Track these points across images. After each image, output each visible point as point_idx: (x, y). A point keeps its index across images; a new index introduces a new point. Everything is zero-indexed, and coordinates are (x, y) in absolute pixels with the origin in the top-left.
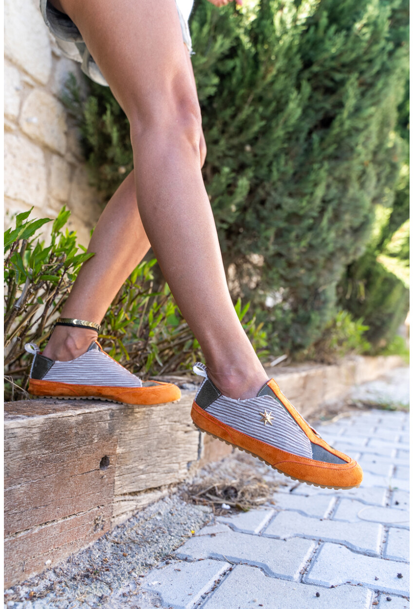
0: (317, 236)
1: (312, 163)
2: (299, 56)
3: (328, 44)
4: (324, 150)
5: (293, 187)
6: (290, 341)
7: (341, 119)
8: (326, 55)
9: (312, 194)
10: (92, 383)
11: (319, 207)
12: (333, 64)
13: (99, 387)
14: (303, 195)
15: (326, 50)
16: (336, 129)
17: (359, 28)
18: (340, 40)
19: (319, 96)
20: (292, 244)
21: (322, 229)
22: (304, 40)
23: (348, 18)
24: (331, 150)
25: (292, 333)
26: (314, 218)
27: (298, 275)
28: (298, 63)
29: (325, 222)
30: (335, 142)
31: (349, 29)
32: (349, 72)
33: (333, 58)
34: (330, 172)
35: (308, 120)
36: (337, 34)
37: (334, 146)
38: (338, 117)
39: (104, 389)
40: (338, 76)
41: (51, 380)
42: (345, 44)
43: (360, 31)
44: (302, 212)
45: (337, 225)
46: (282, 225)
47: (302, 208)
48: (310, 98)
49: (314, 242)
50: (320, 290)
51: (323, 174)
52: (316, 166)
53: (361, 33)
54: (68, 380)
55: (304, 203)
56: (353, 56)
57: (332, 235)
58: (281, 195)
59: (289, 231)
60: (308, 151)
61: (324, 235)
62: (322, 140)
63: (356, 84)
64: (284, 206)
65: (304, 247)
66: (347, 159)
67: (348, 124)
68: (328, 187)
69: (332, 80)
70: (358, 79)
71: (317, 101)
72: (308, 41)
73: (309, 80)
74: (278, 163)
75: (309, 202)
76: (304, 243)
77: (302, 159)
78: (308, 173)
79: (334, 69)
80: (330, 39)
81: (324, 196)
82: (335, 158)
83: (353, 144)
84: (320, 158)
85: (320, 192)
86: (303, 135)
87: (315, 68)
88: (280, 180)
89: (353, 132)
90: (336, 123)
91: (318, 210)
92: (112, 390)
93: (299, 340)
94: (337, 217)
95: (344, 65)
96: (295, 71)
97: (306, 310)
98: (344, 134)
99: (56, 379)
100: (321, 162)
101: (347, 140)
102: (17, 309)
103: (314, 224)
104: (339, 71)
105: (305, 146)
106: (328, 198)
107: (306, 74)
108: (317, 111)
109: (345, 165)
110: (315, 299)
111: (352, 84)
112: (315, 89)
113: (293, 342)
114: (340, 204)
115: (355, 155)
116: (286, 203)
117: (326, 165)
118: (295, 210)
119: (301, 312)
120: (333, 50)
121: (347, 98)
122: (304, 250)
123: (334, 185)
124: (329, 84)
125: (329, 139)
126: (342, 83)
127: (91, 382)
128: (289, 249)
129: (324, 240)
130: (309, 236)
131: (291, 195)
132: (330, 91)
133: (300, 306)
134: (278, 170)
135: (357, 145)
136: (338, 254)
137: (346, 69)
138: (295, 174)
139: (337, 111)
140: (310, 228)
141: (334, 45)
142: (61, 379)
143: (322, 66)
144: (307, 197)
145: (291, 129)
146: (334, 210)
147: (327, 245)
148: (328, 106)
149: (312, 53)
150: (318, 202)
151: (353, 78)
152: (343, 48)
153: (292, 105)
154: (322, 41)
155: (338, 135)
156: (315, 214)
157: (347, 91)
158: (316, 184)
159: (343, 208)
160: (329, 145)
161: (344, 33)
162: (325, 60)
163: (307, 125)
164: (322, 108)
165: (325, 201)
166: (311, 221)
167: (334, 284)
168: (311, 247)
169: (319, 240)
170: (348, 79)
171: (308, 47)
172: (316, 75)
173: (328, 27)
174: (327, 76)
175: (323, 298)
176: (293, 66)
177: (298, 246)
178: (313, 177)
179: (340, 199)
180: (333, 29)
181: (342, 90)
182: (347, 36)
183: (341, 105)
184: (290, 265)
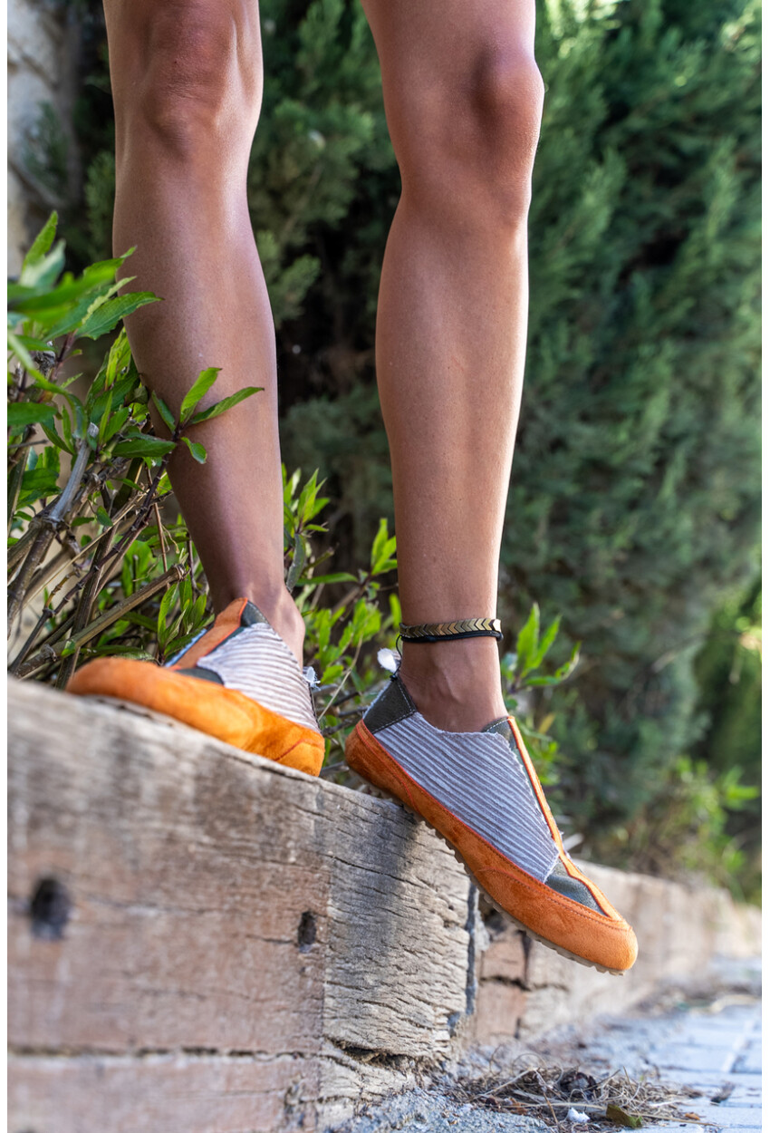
0: (653, 522)
1: (634, 344)
2: (599, 90)
3: (663, 68)
4: (660, 312)
5: (589, 401)
6: (590, 797)
7: (702, 239)
8: (660, 93)
9: (638, 415)
10: (453, 807)
11: (655, 449)
12: (679, 113)
13: (461, 823)
14: (617, 418)
15: (662, 80)
16: (689, 264)
17: (734, 36)
18: (692, 59)
19: (644, 188)
20: (593, 541)
21: (663, 507)
22: (610, 56)
23: (707, 14)
24: (678, 314)
25: (593, 777)
26: (644, 477)
27: (606, 624)
28: (597, 105)
29: (668, 491)
30: (688, 294)
31: (712, 37)
32: (715, 134)
33: (676, 99)
34: (679, 368)
35: (620, 242)
36: (684, 46)
37: (689, 303)
38: (695, 235)
39: (467, 834)
40: (688, 143)
41: (387, 746)
42: (704, 68)
43: (736, 41)
44: (617, 459)
45: (697, 498)
46: (570, 490)
47: (618, 448)
48: (624, 192)
49: (645, 539)
50: (659, 665)
51: (663, 369)
52: (645, 350)
53: (738, 46)
54: (413, 769)
55: (623, 436)
56: (724, 97)
57: (686, 524)
58: (563, 416)
59: (585, 508)
60: (624, 317)
61: (668, 522)
62: (657, 290)
63: (731, 161)
64: (573, 442)
65: (623, 550)
66: (716, 337)
67: (717, 253)
68: (674, 402)
69: (675, 150)
70: (735, 151)
71: (640, 200)
72: (616, 61)
73: (621, 149)
74: (554, 340)
75: (634, 436)
76: (621, 540)
77: (610, 334)
78: (625, 367)
79: (676, 126)
80: (670, 58)
81: (667, 424)
82: (688, 334)
83: (729, 301)
84: (655, 330)
85: (656, 412)
86: (609, 279)
87: (636, 122)
88: (558, 379)
89: (728, 275)
90: (690, 250)
91: (654, 457)
92: (481, 849)
93: (612, 795)
94: (694, 481)
95: (700, 119)
96: (590, 124)
97: (625, 716)
98: (709, 277)
99: (394, 752)
100: (657, 340)
101: (716, 292)
102: (54, 525)
103: (642, 492)
104: (691, 132)
105: (614, 304)
106: (676, 430)
107: (614, 136)
108: (642, 223)
109: (713, 350)
110: (646, 688)
111: (722, 162)
112: (635, 171)
113: (598, 801)
114: (702, 447)
115: (736, 328)
116: (578, 436)
117: (671, 349)
118: (598, 453)
119: (614, 722)
120: (680, 81)
121: (714, 191)
122: (622, 557)
123: (689, 398)
124: (669, 160)
125: (672, 288)
126: (699, 158)
127: (451, 802)
128: (585, 554)
129: (668, 534)
130: (633, 521)
131: (585, 418)
132: (668, 179)
133: (610, 707)
134: (554, 356)
135: (739, 304)
136: (699, 577)
137: (706, 128)
138: (592, 370)
139: (692, 221)
140: (633, 505)
141: (679, 69)
142: (402, 758)
143: (652, 116)
144: (628, 423)
145: (587, 256)
146: (691, 461)
147: (675, 547)
148: (667, 210)
149: (626, 87)
150: (651, 437)
151: (725, 147)
152: (701, 78)
153: (590, 200)
154: (650, 61)
155: (694, 278)
156: (646, 466)
157: (712, 176)
158: (647, 394)
159: (708, 460)
160: (674, 303)
161: (700, 45)
162: (659, 104)
163: (618, 254)
164: (654, 216)
165: (669, 439)
166: (637, 484)
167: (690, 651)
168: (636, 550)
169: (658, 534)
170: (713, 149)
171: (616, 75)
172: (635, 138)
173: (662, 31)
174: (662, 142)
175: (666, 687)
176: (586, 113)
177: (609, 544)
178: (638, 375)
179: (701, 435)
180: (674, 35)
181: (701, 174)
182: (709, 52)
183: (698, 209)
184: (588, 594)
